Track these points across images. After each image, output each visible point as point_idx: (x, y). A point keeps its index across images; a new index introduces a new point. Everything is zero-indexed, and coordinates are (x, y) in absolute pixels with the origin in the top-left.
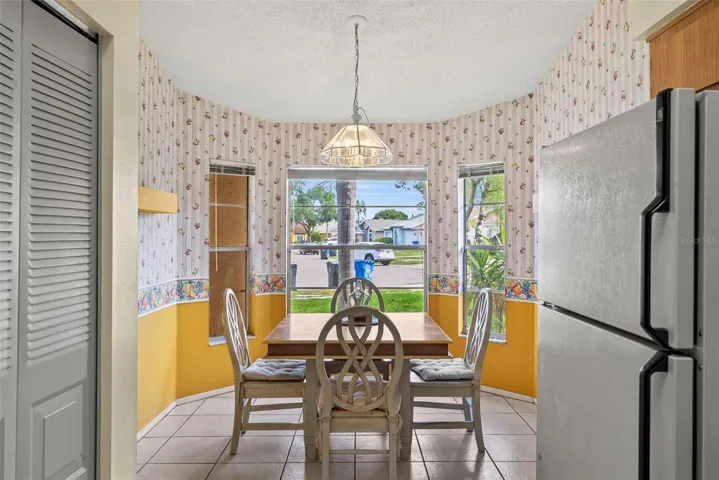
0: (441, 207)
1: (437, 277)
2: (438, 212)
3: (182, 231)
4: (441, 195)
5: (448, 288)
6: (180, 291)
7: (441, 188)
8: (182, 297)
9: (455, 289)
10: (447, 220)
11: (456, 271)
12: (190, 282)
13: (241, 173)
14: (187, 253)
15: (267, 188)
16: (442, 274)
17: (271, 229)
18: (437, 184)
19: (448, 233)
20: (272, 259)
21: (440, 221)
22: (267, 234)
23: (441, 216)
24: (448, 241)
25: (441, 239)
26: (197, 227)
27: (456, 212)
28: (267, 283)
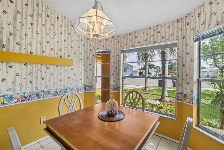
0: (184, 59)
1: (181, 93)
2: (182, 62)
3: (86, 71)
4: (184, 53)
5: (187, 100)
6: (85, 89)
7: (184, 50)
8: (86, 90)
9: (192, 101)
10: (188, 65)
11: (192, 92)
12: (88, 86)
13: (105, 53)
14: (87, 78)
15: (115, 57)
16: (184, 92)
17: (116, 71)
18: (182, 48)
19: (188, 72)
20: (117, 80)
21: (183, 66)
22: (115, 72)
23: (184, 63)
24: (188, 76)
25: (184, 75)
26: (91, 70)
27: (192, 61)
28: (115, 88)
